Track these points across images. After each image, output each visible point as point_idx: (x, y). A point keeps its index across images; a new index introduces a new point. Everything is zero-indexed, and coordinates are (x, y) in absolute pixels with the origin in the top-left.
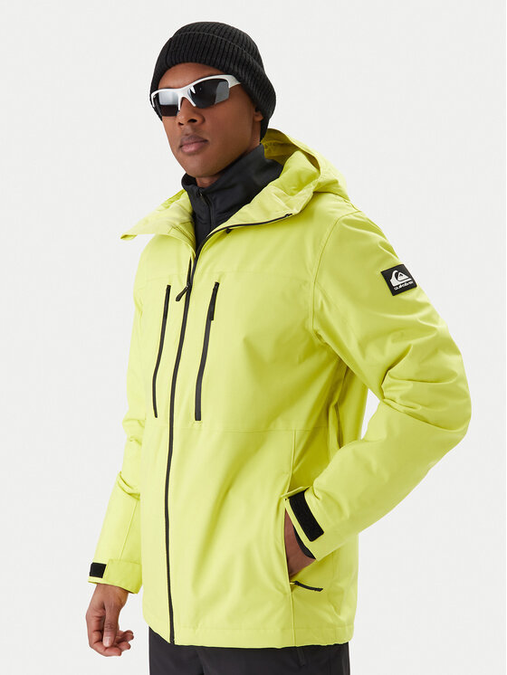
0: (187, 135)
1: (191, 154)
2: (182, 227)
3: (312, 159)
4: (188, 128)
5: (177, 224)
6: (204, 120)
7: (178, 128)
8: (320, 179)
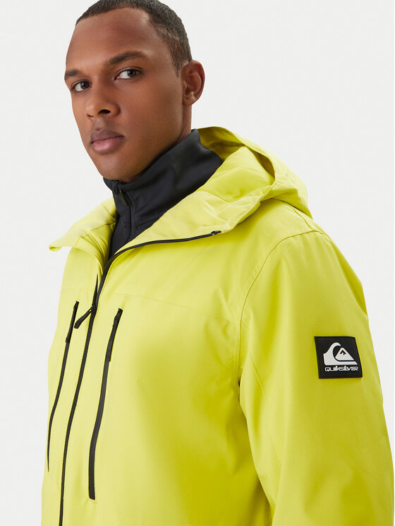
0: (98, 130)
1: (104, 153)
2: (93, 235)
3: (264, 161)
4: (99, 122)
5: (89, 231)
6: (119, 111)
7: (88, 121)
8: (275, 187)
